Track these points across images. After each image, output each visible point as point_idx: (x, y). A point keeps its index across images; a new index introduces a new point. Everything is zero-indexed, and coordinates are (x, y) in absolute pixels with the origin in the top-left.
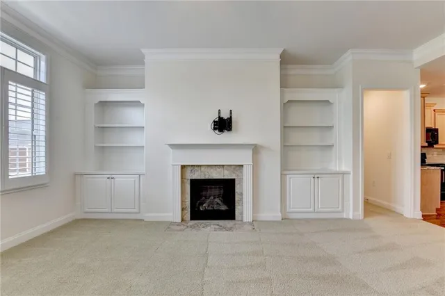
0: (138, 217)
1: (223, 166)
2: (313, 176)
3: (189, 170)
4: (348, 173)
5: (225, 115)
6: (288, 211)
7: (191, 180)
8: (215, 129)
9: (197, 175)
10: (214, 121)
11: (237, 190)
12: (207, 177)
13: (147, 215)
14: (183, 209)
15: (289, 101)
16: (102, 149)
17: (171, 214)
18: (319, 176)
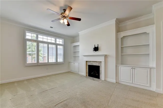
0: (78, 73)
1: (96, 61)
2: (132, 67)
3: (88, 62)
4: (153, 68)
5: (96, 46)
6: (119, 80)
7: (88, 65)
8: (94, 50)
9: (90, 64)
10: (94, 48)
11: (100, 70)
12: (92, 65)
13: (81, 73)
14: (87, 73)
15: (123, 37)
16: (75, 57)
17: (83, 74)
18: (134, 68)
